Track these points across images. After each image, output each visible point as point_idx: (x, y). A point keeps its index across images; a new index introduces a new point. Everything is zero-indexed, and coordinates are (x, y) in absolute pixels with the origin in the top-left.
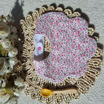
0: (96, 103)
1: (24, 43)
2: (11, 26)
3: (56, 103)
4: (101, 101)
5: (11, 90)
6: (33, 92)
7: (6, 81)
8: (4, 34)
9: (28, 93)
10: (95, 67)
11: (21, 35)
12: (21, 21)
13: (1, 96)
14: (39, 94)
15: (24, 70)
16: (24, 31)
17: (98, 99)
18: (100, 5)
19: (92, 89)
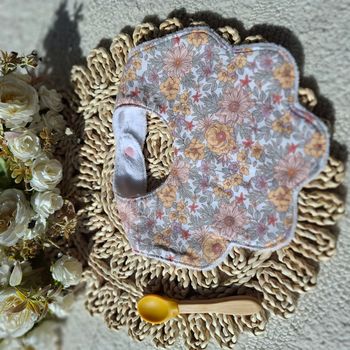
1: (83, 143)
2: (43, 87)
3: (188, 342)
4: (340, 341)
5: (38, 296)
6: (112, 303)
7: (23, 268)
8: (16, 114)
9: (97, 307)
10: (319, 223)
11: (74, 117)
13: (9, 315)
14: (130, 312)
15: (83, 231)
16: (83, 103)
17: (328, 332)
18: (335, 11)
19: (311, 300)
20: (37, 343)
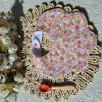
0: (93, 99)
1: (23, 40)
2: (11, 23)
3: (55, 98)
4: (99, 97)
5: (10, 86)
6: (32, 87)
7: (6, 77)
9: (27, 88)
10: (94, 64)
11: (21, 32)
12: (21, 18)
13: (1, 91)
14: (38, 90)
15: (23, 66)
16: (24, 28)
17: (95, 95)
18: (99, 3)
19: (91, 86)
20: (9, 99)
